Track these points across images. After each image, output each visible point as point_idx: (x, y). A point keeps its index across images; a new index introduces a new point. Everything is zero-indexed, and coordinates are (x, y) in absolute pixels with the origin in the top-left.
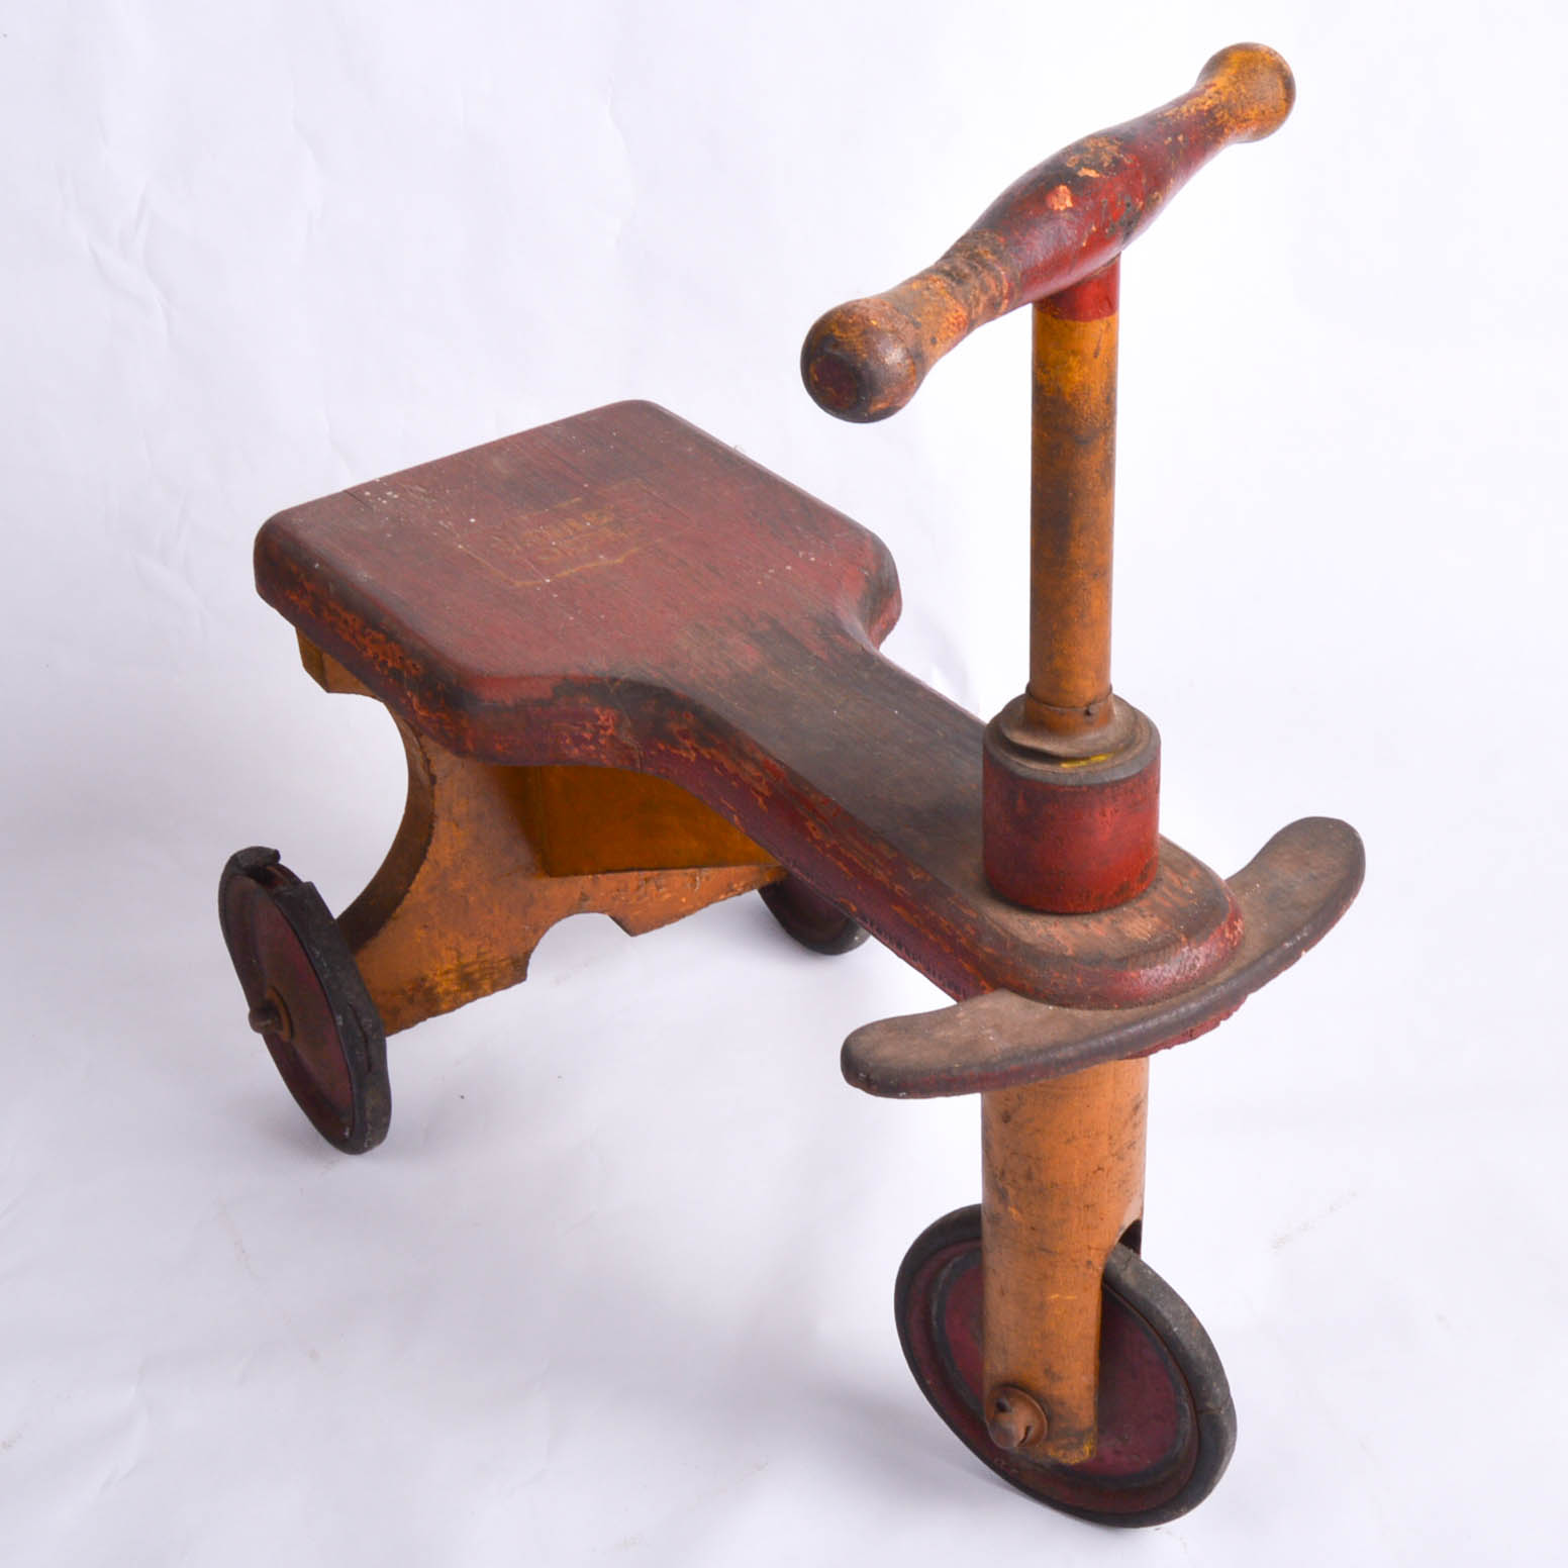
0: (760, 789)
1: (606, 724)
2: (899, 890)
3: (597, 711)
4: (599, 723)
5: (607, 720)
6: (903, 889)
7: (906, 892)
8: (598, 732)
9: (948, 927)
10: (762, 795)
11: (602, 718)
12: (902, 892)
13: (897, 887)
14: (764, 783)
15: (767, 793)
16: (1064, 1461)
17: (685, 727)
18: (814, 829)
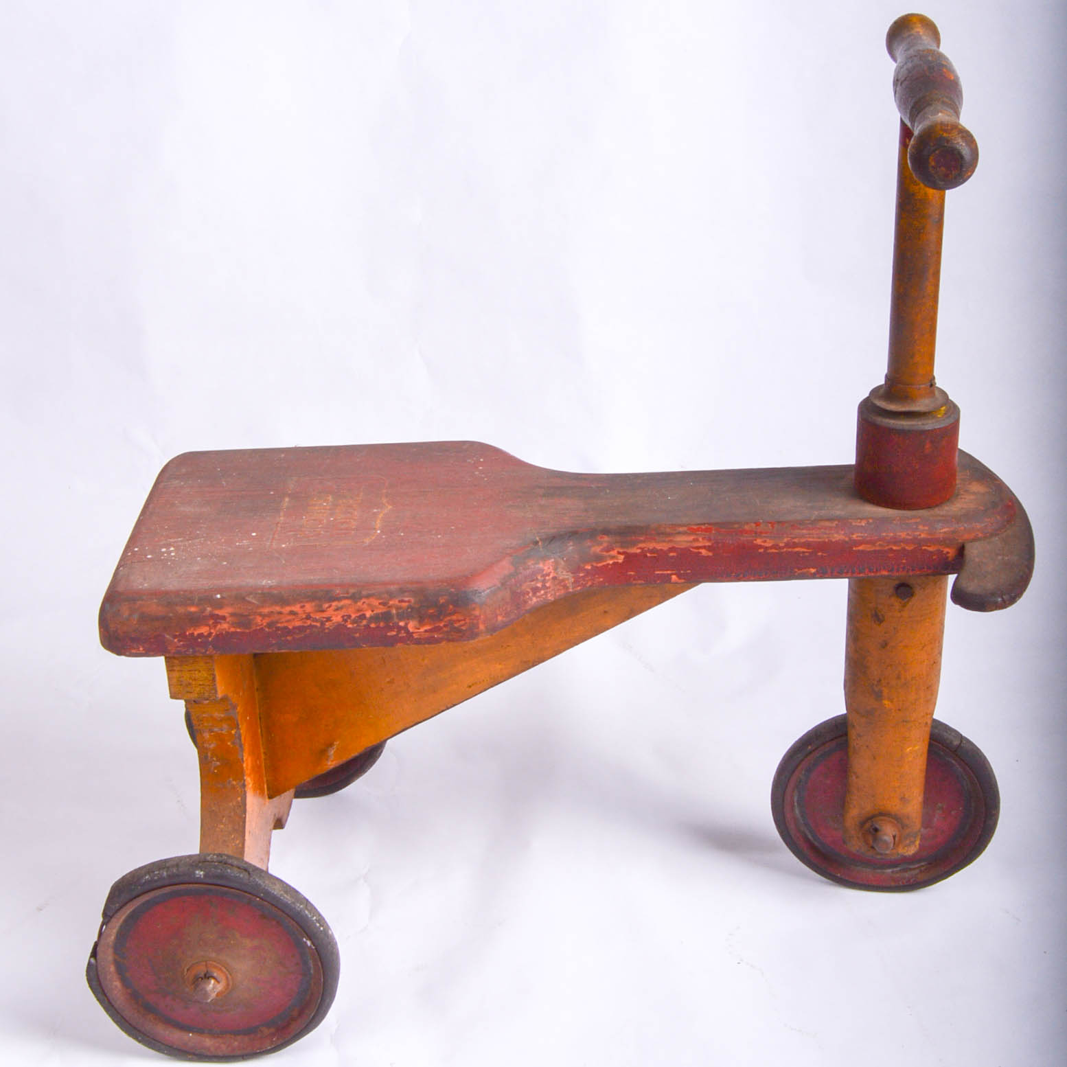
0: (700, 545)
1: (549, 571)
2: (857, 537)
3: (541, 566)
4: (544, 573)
5: (549, 568)
6: (857, 535)
7: (862, 535)
8: (545, 579)
9: (908, 534)
10: (704, 547)
11: (546, 568)
12: (860, 537)
13: (854, 536)
14: (701, 539)
15: (708, 544)
16: (906, 854)
17: (605, 545)
18: (765, 542)
